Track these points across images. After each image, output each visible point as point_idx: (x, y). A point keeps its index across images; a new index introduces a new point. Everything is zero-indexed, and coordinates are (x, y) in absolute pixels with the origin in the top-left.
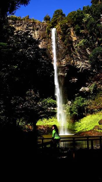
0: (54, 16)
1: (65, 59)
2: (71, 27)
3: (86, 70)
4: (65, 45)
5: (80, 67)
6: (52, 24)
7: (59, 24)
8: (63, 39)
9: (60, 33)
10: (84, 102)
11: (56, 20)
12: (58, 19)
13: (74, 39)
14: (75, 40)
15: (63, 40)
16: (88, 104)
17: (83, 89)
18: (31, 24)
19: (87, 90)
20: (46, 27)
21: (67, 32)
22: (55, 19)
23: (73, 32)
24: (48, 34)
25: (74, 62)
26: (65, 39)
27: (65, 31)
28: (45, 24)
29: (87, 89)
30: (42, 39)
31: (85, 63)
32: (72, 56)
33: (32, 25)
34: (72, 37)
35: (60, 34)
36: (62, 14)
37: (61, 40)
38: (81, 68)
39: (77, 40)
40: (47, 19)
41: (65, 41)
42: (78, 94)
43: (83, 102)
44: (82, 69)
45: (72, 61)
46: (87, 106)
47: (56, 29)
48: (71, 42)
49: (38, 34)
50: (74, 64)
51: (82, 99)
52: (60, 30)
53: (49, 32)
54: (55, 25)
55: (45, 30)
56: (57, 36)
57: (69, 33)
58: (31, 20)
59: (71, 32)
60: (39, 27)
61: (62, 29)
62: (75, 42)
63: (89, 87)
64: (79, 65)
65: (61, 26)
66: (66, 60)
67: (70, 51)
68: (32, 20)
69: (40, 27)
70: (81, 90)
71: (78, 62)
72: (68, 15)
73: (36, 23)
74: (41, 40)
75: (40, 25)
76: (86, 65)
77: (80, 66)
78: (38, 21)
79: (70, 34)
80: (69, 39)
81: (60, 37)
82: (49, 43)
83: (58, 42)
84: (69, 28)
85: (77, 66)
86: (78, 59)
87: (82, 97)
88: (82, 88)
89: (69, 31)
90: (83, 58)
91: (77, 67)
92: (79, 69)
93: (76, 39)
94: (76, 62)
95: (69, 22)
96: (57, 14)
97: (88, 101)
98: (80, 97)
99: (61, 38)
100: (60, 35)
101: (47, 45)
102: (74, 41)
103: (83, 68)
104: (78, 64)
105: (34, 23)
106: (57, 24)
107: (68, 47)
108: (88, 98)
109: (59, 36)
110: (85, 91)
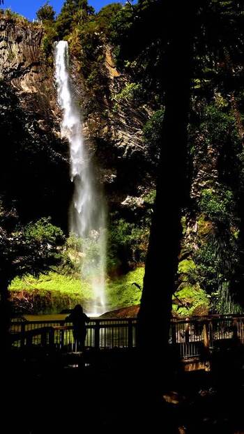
0: (64, 10)
1: (86, 123)
2: (107, 42)
3: (140, 153)
4: (90, 86)
5: (125, 146)
6: (59, 29)
7: (77, 31)
8: (85, 72)
9: (78, 55)
10: (130, 234)
11: (70, 21)
12: (75, 17)
13: (113, 73)
14: (115, 77)
15: (83, 73)
16: (140, 239)
17: (130, 201)
18: (3, 23)
19: (139, 204)
20: (42, 35)
21: (97, 55)
22: (67, 17)
23: (111, 56)
24: (47, 56)
25: (109, 131)
26: (89, 72)
27: (91, 50)
28: (39, 27)
29: (139, 201)
30: (30, 66)
31: (138, 135)
32: (106, 117)
33: (5, 27)
34: (107, 67)
35: (76, 56)
36: (85, 6)
37: (79, 72)
38: (127, 148)
39: (121, 76)
40: (46, 15)
41: (91, 76)
42: (116, 212)
43: (128, 232)
44: (130, 150)
45: (106, 128)
46: (139, 243)
47: (69, 44)
48: (105, 80)
49: (19, 52)
50: (109, 136)
51: (126, 225)
52: (78, 48)
53: (50, 50)
54: (67, 34)
55: (39, 44)
56: (71, 63)
57: (100, 57)
58: (2, 13)
59: (105, 55)
60: (24, 34)
61: (83, 45)
62: (114, 82)
63: (144, 197)
64: (123, 141)
65: (81, 37)
66: (89, 125)
67: (101, 102)
68: (6, 13)
69: (27, 35)
70: (124, 203)
71: (120, 132)
72: (101, 12)
73: (15, 21)
74: (27, 69)
75: (25, 30)
76: (139, 141)
77: (123, 144)
78: (21, 18)
79: (104, 59)
80: (99, 73)
81: (78, 66)
82: (47, 78)
83: (71, 77)
84: (101, 43)
85: (118, 141)
86: (121, 124)
87: (127, 221)
88: (127, 199)
89: (101, 52)
90: (133, 124)
91: (118, 144)
92: (123, 150)
93: (117, 75)
94: (116, 131)
95: (101, 29)
96: (72, 6)
97: (142, 230)
98: (121, 221)
99: (79, 68)
100: (78, 59)
101: (41, 82)
102: (112, 78)
103: (131, 148)
104: (120, 137)
105: (11, 22)
106: (71, 31)
107: (96, 92)
108: (140, 224)
109: (76, 62)
110: (136, 205)
